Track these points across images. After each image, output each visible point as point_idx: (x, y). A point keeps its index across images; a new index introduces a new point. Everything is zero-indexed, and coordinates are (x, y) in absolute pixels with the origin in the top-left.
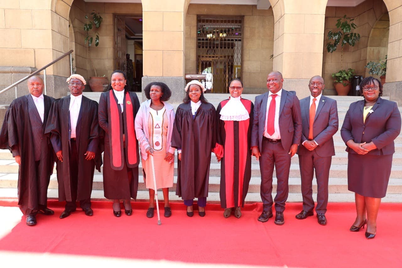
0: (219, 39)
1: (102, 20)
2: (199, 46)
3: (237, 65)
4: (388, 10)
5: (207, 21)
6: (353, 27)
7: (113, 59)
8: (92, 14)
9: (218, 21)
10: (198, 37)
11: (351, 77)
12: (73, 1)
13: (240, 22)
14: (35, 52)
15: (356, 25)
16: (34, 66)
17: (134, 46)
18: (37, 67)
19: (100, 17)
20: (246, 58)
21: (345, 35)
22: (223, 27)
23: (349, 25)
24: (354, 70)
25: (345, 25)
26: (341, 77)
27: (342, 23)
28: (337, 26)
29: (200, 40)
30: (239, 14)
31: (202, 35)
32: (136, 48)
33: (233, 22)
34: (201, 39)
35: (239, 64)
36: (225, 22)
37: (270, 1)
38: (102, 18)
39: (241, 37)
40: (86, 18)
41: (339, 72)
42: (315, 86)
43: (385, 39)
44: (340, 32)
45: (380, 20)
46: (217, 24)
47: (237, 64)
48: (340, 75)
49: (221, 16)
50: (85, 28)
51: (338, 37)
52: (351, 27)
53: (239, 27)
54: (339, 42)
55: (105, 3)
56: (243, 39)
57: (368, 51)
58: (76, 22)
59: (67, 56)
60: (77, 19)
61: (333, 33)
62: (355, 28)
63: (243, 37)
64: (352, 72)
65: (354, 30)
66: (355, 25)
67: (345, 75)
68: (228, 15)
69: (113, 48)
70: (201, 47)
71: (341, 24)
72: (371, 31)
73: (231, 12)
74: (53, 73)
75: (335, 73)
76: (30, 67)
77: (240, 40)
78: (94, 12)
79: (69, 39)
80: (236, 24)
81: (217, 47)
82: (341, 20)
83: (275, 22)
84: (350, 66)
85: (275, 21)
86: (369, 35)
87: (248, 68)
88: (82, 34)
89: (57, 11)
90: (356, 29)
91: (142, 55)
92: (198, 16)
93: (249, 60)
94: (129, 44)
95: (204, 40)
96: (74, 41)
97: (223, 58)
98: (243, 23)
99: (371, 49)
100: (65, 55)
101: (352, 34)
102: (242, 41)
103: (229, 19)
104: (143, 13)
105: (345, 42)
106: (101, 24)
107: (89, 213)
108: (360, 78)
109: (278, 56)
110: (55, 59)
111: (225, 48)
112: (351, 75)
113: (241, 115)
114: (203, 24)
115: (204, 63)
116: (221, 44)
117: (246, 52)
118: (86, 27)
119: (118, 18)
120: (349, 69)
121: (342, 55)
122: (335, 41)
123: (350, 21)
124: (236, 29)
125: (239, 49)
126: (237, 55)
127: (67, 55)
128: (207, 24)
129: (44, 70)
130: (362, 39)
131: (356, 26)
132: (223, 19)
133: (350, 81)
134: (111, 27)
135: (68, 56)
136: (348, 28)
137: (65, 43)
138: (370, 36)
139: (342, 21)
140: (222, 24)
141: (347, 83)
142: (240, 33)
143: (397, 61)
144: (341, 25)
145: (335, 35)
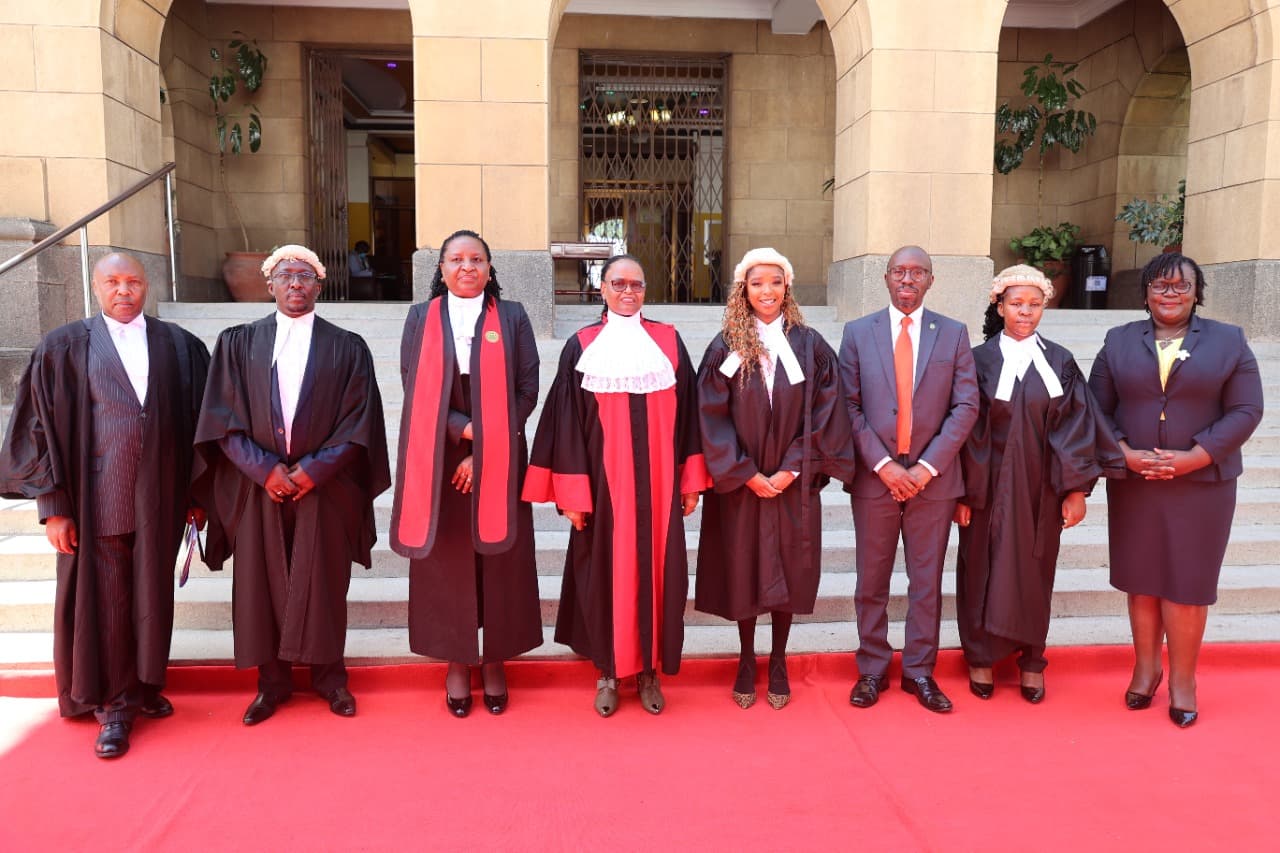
0: (652, 129)
1: (265, 65)
2: (585, 153)
3: (711, 214)
4: (1186, 41)
5: (612, 70)
6: (1073, 91)
7: (305, 193)
8: (231, 46)
9: (646, 72)
10: (584, 121)
11: (1069, 251)
12: (170, 4)
13: (719, 73)
14: (45, 167)
15: (1083, 85)
16: (43, 218)
17: (365, 151)
18: (54, 220)
19: (260, 55)
20: (739, 189)
21: (1052, 117)
22: (662, 89)
23: (1063, 87)
24: (1078, 227)
25: (1050, 88)
26: (1038, 248)
27: (1039, 78)
28: (1023, 91)
29: (588, 130)
30: (713, 49)
31: (597, 116)
32: (374, 158)
33: (694, 73)
34: (594, 129)
35: (717, 210)
36: (671, 72)
37: (819, 4)
38: (265, 60)
39: (722, 124)
40: (213, 56)
41: (1032, 235)
42: (907, 279)
43: (1171, 131)
44: (1034, 107)
45: (1157, 72)
46: (646, 79)
47: (711, 209)
48: (1035, 244)
49: (657, 55)
50: (211, 89)
51: (1029, 125)
52: (1067, 92)
53: (714, 90)
54: (1032, 139)
55: (273, 9)
56: (729, 128)
57: (1120, 166)
58: (178, 69)
59: (155, 182)
60: (180, 59)
61: (1012, 113)
62: (1078, 96)
63: (728, 122)
64: (1071, 235)
65: (1077, 100)
66: (1077, 83)
67: (1050, 243)
68: (681, 50)
69: (304, 156)
70: (594, 154)
71: (1038, 83)
72: (1127, 106)
73: (690, 43)
74: (112, 240)
75: (1019, 237)
76: (31, 221)
77: (718, 133)
78: (238, 37)
79: (159, 125)
80: (706, 81)
81: (646, 156)
82: (1036, 71)
83: (838, 77)
84: (1065, 215)
85: (838, 71)
86: (1122, 117)
87: (746, 223)
88: (196, 109)
89: (122, 33)
90: (1083, 98)
91: (412, 180)
92: (583, 54)
93: (748, 197)
94: (350, 143)
95: (603, 132)
96: (173, 134)
97: (665, 192)
98: (728, 77)
99: (1128, 163)
100: (146, 180)
101: (1070, 114)
102: (724, 133)
103: (682, 65)
104: (415, 40)
105: (1052, 140)
106: (264, 76)
107: (344, 708)
108: (1096, 253)
109: (849, 182)
110: (116, 193)
111: (671, 157)
112: (1070, 245)
113: (652, 374)
114: (600, 79)
115: (605, 207)
116: (659, 145)
117: (739, 170)
118: (217, 88)
119: (319, 58)
120: (1062, 225)
121: (1040, 182)
122: (1019, 135)
123: (1065, 73)
124: (705, 95)
125: (717, 161)
126: (711, 180)
127: (155, 180)
128: (612, 79)
129: (82, 231)
130: (1102, 131)
131: (1082, 88)
132: (663, 62)
133: (1068, 262)
134: (296, 87)
135: (157, 184)
136: (1058, 95)
137: (146, 139)
138: (1126, 122)
139: (1041, 73)
140: (659, 80)
141: (1057, 268)
142: (717, 111)
143: (1218, 199)
144: (1036, 87)
145: (1019, 116)
